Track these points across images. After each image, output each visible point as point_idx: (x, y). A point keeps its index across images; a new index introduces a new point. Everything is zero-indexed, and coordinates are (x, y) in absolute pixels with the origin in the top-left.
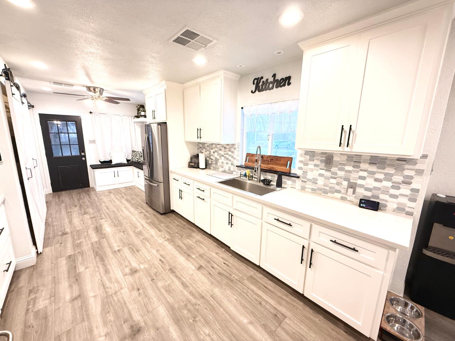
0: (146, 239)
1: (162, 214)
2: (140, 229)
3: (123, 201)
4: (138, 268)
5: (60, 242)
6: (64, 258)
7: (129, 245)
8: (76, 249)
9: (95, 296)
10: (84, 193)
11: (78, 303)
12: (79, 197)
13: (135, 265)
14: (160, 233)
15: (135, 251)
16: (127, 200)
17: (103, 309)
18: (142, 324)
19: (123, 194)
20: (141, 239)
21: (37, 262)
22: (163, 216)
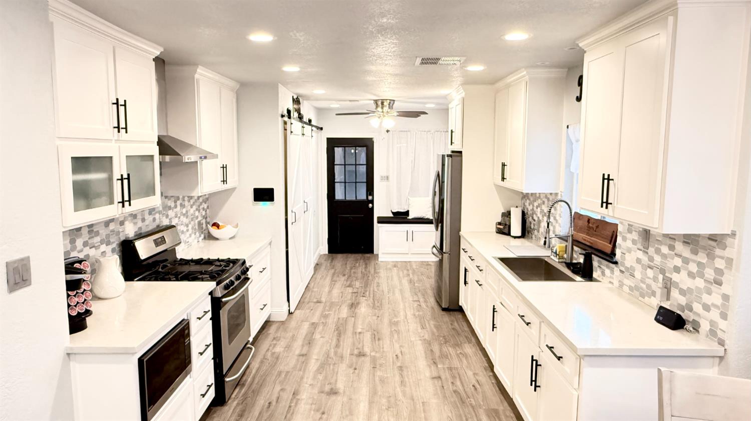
0: (398, 332)
1: (444, 310)
2: (399, 319)
3: (405, 282)
4: (368, 354)
5: (311, 308)
6: (308, 323)
7: (374, 331)
8: (322, 319)
9: (317, 360)
10: (362, 261)
11: (302, 359)
12: (353, 265)
13: (367, 350)
14: (420, 330)
15: (377, 339)
16: (411, 281)
17: (318, 369)
18: (341, 391)
19: (410, 272)
20: (393, 330)
21: (286, 320)
22: (444, 313)
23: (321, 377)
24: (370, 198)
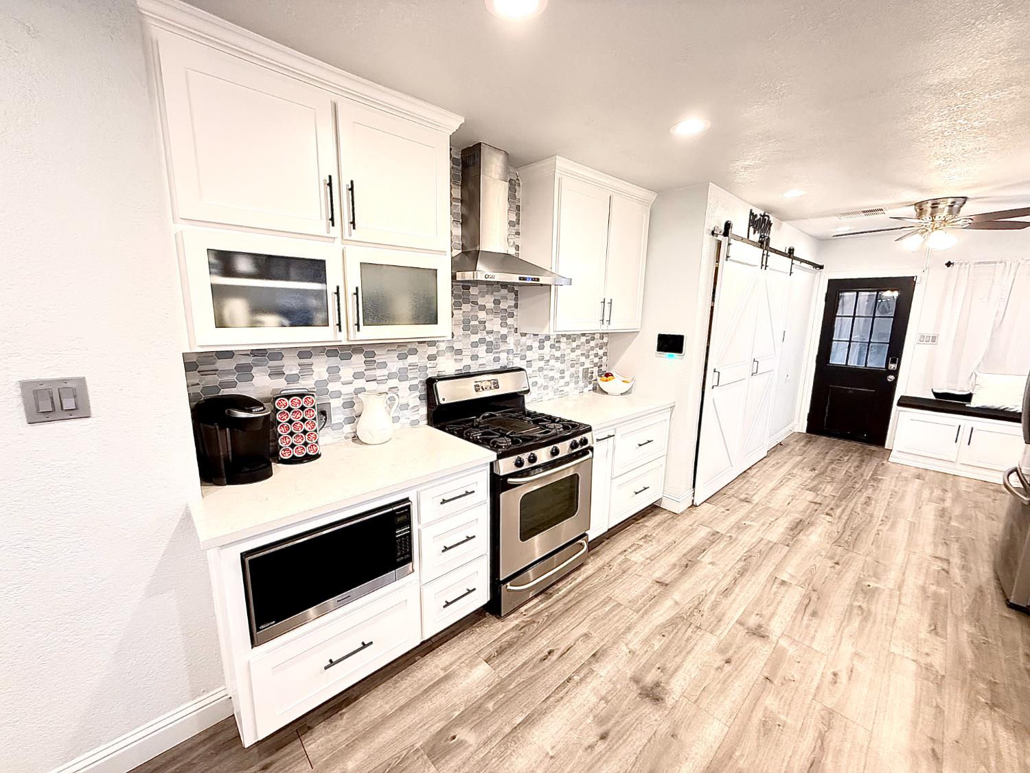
0: (866, 615)
1: (1011, 606)
2: (880, 586)
3: (929, 512)
4: (773, 638)
5: (729, 507)
7: (814, 591)
8: (734, 530)
9: (676, 603)
10: (857, 454)
11: (657, 589)
15: (809, 610)
16: (942, 513)
17: (664, 626)
19: (949, 495)
20: (856, 604)
22: (1008, 613)
23: (657, 644)
24: (892, 366)
